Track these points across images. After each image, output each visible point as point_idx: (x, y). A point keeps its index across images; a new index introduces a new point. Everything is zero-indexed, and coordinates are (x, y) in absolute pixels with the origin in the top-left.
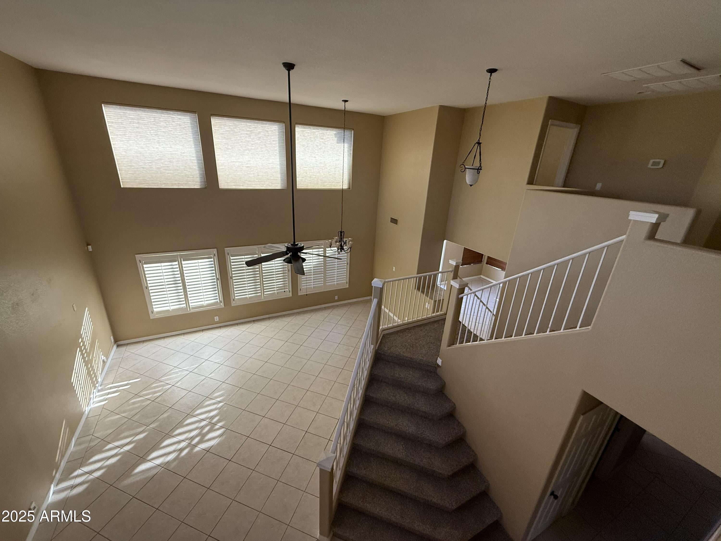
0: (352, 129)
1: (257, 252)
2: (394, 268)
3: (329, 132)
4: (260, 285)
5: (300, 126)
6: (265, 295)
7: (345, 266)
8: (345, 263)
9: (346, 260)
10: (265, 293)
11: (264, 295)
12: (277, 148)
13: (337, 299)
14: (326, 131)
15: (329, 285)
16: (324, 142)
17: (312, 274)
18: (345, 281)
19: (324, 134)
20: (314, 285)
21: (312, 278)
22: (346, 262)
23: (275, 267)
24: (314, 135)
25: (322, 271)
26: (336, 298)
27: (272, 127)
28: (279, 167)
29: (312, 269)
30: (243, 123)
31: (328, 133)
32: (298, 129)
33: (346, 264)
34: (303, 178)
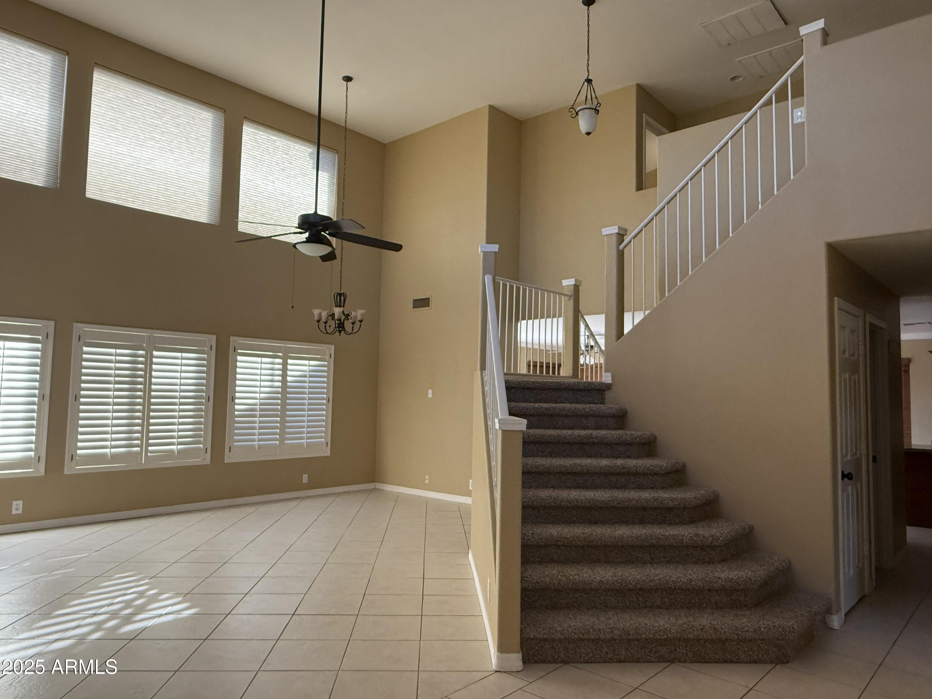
0: (336, 151)
1: (144, 345)
2: (430, 391)
3: (298, 146)
4: (141, 439)
5: (250, 124)
6: (149, 454)
7: (323, 404)
8: (323, 399)
9: (325, 390)
10: (150, 448)
11: (146, 454)
12: (208, 149)
13: (307, 482)
14: (293, 144)
15: (293, 444)
16: (290, 160)
17: (258, 413)
18: (323, 440)
19: (290, 147)
20: (260, 440)
21: (257, 425)
22: (325, 396)
23: (182, 365)
24: (273, 145)
25: (277, 410)
26: (305, 478)
27: (202, 114)
28: (207, 182)
29: (258, 407)
30: (150, 94)
31: (296, 148)
32: (247, 128)
33: (325, 401)
34: (249, 213)
